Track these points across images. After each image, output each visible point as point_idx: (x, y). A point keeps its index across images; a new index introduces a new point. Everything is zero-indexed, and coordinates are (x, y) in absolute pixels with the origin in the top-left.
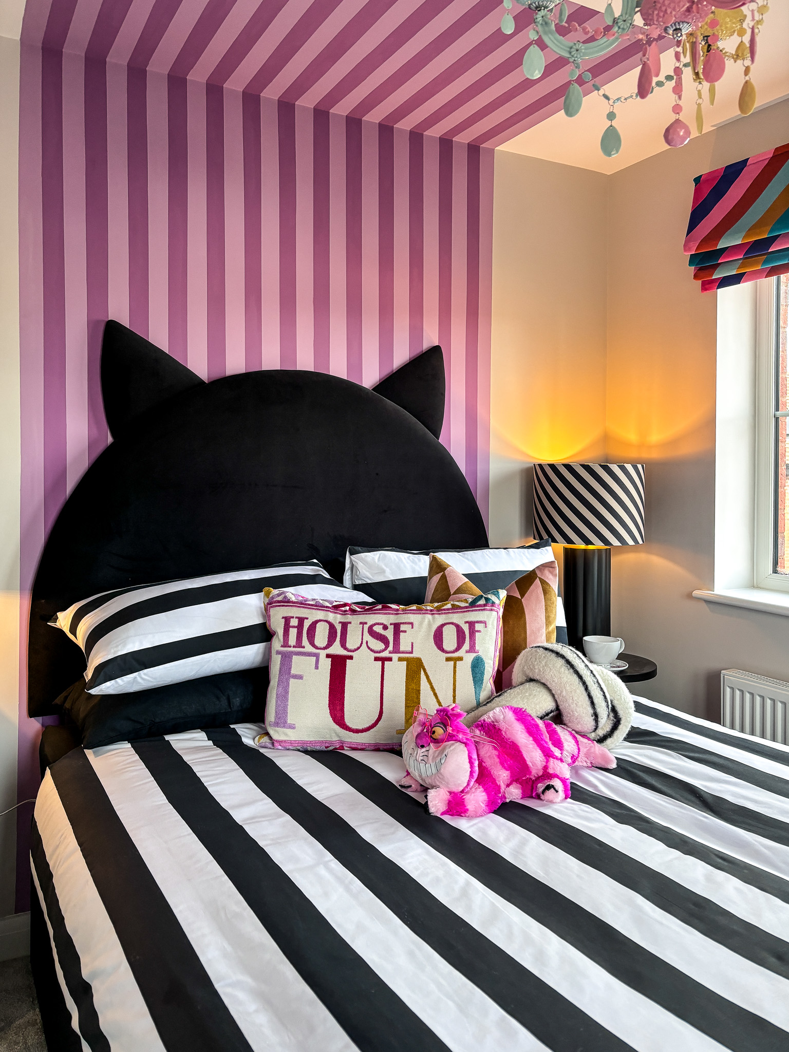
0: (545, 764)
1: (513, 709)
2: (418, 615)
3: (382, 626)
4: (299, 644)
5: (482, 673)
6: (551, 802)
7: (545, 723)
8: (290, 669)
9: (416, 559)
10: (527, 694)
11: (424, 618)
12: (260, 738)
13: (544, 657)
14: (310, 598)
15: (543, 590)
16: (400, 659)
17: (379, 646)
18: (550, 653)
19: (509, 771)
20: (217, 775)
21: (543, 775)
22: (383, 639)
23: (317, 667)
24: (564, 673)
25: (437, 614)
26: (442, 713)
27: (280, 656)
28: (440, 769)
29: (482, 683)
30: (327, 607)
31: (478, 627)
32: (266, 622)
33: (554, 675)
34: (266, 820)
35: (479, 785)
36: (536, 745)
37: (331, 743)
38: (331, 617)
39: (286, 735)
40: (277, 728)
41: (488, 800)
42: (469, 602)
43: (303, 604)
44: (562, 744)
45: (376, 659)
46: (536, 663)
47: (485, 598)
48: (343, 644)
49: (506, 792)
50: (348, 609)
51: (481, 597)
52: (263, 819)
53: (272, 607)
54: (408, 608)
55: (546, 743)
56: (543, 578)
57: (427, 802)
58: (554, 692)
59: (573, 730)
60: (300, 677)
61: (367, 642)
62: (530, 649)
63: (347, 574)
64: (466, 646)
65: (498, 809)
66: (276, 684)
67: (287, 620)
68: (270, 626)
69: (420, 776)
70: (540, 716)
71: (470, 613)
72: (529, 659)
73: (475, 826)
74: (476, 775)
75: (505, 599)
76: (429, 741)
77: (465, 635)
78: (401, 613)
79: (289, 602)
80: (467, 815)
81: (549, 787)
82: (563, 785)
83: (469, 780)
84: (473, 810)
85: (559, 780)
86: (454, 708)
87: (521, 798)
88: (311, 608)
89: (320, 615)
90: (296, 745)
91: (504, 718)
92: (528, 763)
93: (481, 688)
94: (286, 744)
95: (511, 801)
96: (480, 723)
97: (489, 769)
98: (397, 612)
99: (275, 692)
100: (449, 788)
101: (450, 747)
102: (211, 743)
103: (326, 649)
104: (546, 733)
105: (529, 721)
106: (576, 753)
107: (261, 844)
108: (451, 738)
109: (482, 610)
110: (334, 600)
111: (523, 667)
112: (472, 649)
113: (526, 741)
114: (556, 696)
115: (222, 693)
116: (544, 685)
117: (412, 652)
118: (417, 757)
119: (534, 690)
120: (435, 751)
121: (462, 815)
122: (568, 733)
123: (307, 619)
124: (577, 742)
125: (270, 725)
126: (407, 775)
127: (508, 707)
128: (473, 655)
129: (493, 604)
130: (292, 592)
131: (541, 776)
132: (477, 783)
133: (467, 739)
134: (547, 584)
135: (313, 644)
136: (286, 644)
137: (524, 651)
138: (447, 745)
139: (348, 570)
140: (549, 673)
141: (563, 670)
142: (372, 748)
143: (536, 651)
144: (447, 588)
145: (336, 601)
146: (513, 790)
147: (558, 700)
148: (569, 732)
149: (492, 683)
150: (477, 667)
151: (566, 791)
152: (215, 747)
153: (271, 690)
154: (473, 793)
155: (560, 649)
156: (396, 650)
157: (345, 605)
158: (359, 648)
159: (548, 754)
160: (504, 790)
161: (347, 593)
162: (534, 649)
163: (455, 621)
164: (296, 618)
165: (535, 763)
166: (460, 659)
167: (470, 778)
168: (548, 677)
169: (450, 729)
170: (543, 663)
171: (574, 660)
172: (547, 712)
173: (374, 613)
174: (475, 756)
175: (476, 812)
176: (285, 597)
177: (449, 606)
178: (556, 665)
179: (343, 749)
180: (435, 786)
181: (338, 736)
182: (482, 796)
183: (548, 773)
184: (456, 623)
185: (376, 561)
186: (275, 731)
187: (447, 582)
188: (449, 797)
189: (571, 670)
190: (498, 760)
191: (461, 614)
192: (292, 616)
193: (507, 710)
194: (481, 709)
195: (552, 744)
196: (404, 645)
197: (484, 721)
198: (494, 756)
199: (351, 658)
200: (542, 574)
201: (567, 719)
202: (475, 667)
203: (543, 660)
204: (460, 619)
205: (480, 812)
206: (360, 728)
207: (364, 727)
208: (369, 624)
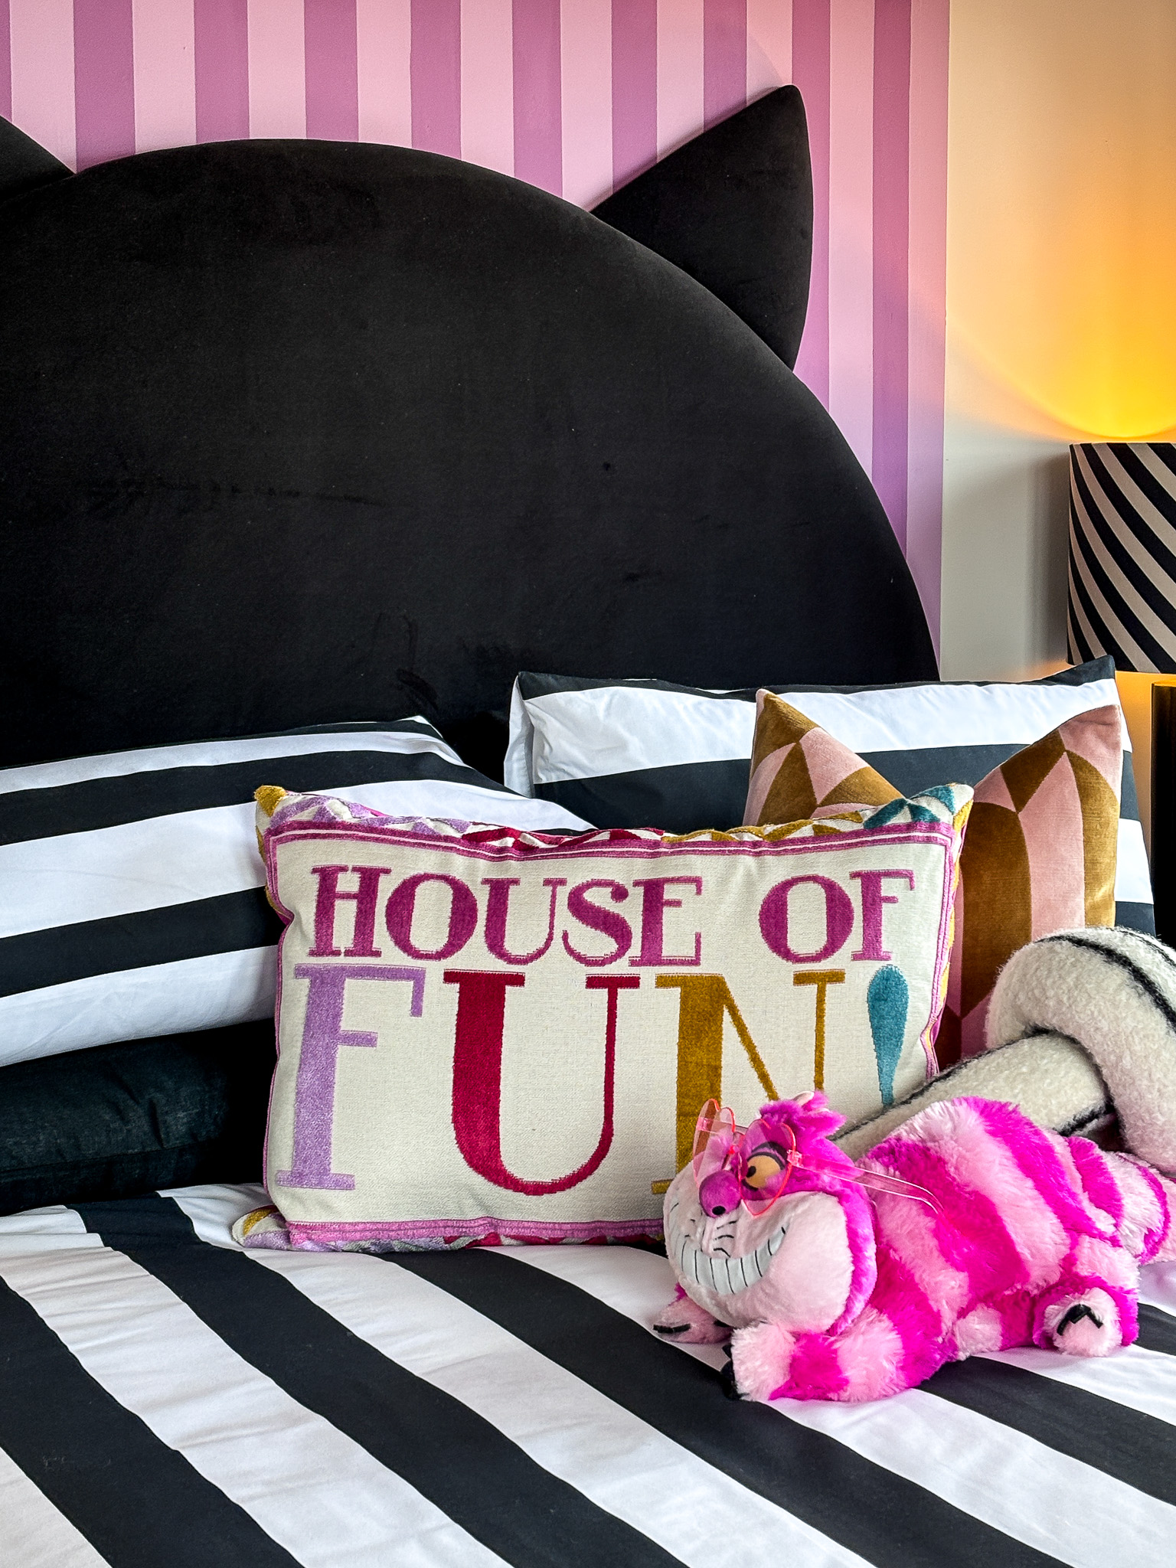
0: (1068, 1252)
1: (982, 1106)
2: (714, 858)
3: (610, 889)
4: (363, 943)
5: (900, 1018)
6: (1083, 1354)
7: (1070, 1142)
8: (337, 1016)
9: (719, 712)
10: (1024, 1070)
11: (734, 866)
12: (248, 1222)
13: (1073, 965)
14: (397, 815)
15: (1079, 786)
16: (663, 982)
17: (601, 944)
18: (1086, 954)
19: (966, 1274)
20: (110, 1321)
21: (1061, 1282)
22: (615, 927)
23: (417, 1010)
24: (1127, 1005)
25: (772, 853)
26: (776, 1118)
27: (306, 981)
28: (767, 1270)
29: (898, 1044)
30: (447, 839)
31: (888, 887)
32: (264, 887)
33: (1100, 1012)
34: (253, 1435)
35: (881, 1312)
36: (1042, 1201)
37: (461, 1225)
38: (460, 866)
39: (326, 1207)
40: (299, 1191)
41: (903, 1351)
42: (866, 819)
43: (374, 830)
44: (1119, 1200)
45: (593, 982)
46: (1049, 982)
47: (911, 807)
48: (495, 942)
49: (956, 1330)
50: (510, 845)
51: (900, 804)
52: (245, 1432)
53: (281, 841)
54: (688, 838)
55: (1073, 1195)
56: (1079, 753)
57: (730, 1364)
58: (1098, 1060)
59: (1152, 1166)
60: (367, 1040)
61: (565, 936)
62: (1036, 946)
63: (515, 756)
64: (855, 940)
65: (931, 1378)
66: (296, 1061)
67: (327, 877)
68: (275, 896)
69: (713, 1295)
70: (1060, 1128)
71: (866, 849)
72: (1032, 971)
73: (866, 1424)
74: (870, 1282)
75: (967, 811)
76: (738, 1195)
77: (851, 911)
78: (666, 854)
79: (332, 824)
80: (845, 1395)
81: (1076, 1314)
82: (1117, 1306)
83: (849, 1299)
84: (859, 1381)
85: (1104, 1293)
86: (810, 1102)
87: (1002, 1349)
88: (399, 843)
89: (426, 861)
90: (358, 1235)
91: (955, 1128)
92: (1019, 1249)
93: (894, 1056)
94: (329, 1235)
95: (971, 1359)
96: (886, 1145)
97: (908, 1267)
98: (654, 850)
99: (293, 1084)
100: (792, 1322)
101: (796, 1206)
102: (96, 1239)
103: (445, 957)
104: (1073, 1168)
105: (1026, 1136)
106: (1157, 1223)
107: (233, 1495)
108: (799, 1182)
109: (901, 840)
110: (468, 820)
111: (1016, 996)
112: (871, 949)
113: (1015, 1190)
114: (1105, 1071)
115: (133, 1098)
116: (1072, 1041)
117: (696, 962)
118: (704, 1243)
119: (1043, 1058)
120: (755, 1221)
121: (831, 1395)
122: (1137, 1171)
123: (387, 871)
124: (1161, 1195)
125: (278, 1182)
126: (679, 1298)
127: (966, 1100)
128: (872, 967)
129: (934, 824)
130: (340, 801)
131: (1057, 1284)
132: (874, 1307)
133: (846, 1184)
134: (1093, 770)
135: (404, 944)
136: (323, 946)
137: (1017, 954)
138: (787, 1203)
139: (517, 742)
140: (1085, 1006)
141: (1123, 996)
142: (583, 1236)
143: (1051, 950)
144: (807, 786)
145: (475, 824)
146: (977, 1327)
147: (1109, 1082)
148: (1139, 1168)
149: (929, 1045)
150: (886, 1000)
151: (1124, 1321)
152: (110, 1249)
153: (281, 1082)
154: (863, 1333)
155: (1116, 941)
156: (651, 955)
157: (503, 833)
158: (540, 953)
159: (1076, 1225)
160: (950, 1324)
161: (512, 806)
162: (1046, 945)
163: (822, 872)
164: (355, 869)
165: (1038, 1250)
166: (837, 977)
167: (851, 1291)
168: (1082, 1018)
169: (795, 1158)
170: (1070, 980)
171: (1155, 969)
172: (1078, 1117)
173: (588, 854)
174: (866, 1229)
175: (870, 1387)
176: (322, 812)
177: (807, 831)
178: (1104, 985)
179: (499, 1244)
180: (754, 1320)
181: (481, 1204)
182: (889, 1341)
183: (1077, 1274)
184: (827, 876)
185: (601, 714)
186: (294, 1196)
187: (804, 769)
188: (793, 1347)
189: (1147, 998)
190: (932, 1243)
191: (841, 853)
192: (343, 864)
193: (963, 1109)
194: (893, 1113)
195: (1091, 1200)
196: (675, 940)
197: (898, 1139)
198: (924, 1231)
199: (518, 980)
200: (1078, 743)
201: (1135, 1135)
202: (879, 1000)
203: (1069, 973)
204: (835, 866)
205: (880, 1385)
206: (547, 1178)
207: (557, 1177)
208: (573, 882)
